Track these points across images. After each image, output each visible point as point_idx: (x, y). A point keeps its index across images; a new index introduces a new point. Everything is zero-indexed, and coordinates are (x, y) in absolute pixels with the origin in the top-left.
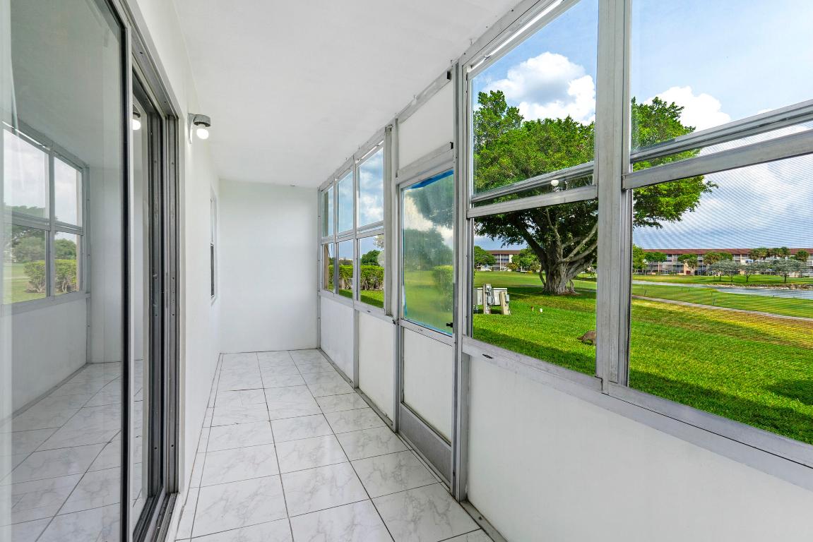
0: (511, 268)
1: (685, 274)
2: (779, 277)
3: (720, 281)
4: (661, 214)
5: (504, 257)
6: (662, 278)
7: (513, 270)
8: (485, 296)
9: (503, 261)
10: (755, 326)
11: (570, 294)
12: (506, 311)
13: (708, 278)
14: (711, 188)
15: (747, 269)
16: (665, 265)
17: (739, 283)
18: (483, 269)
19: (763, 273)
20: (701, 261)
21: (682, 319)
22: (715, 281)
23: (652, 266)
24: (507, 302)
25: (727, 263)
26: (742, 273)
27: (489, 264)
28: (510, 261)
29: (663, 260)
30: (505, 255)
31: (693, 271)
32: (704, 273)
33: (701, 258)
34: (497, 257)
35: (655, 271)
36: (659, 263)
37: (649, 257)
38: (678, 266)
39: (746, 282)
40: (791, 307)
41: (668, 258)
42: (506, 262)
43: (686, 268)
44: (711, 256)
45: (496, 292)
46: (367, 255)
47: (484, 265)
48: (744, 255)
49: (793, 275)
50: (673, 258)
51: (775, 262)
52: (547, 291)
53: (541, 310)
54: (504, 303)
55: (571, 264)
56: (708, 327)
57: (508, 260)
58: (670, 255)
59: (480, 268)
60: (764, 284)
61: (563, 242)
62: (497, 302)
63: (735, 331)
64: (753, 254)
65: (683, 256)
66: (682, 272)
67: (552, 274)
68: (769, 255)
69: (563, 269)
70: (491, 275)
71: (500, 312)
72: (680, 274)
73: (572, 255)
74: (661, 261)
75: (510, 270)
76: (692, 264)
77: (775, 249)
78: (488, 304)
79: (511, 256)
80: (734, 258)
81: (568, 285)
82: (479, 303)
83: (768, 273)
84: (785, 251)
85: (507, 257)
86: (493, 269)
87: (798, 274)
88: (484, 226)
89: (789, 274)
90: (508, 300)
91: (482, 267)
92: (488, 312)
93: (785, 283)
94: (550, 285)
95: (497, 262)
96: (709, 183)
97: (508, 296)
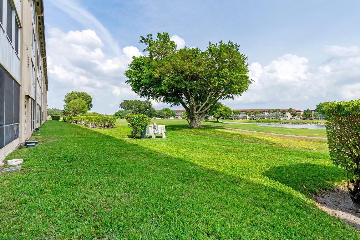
0: (182, 117)
1: (247, 119)
2: (277, 120)
3: (258, 121)
4: (233, 93)
5: (180, 113)
6: (239, 121)
7: (183, 119)
8: (153, 129)
9: (179, 115)
10: (267, 139)
11: (199, 128)
12: (164, 136)
13: (255, 120)
14: (252, 82)
15: (267, 117)
16: (240, 116)
17: (265, 122)
18: (171, 118)
19: (272, 118)
20: (252, 114)
21: (241, 137)
22: (257, 122)
23: (236, 116)
24: (164, 132)
25: (261, 115)
26: (266, 118)
27: (173, 116)
28: (182, 115)
29: (240, 114)
30: (180, 112)
31: (250, 118)
32: (253, 119)
33: (253, 113)
34: (176, 113)
35: (237, 118)
36: (238, 115)
37: (235, 112)
38: (245, 116)
39: (267, 122)
40: (281, 130)
41: (241, 113)
42: (180, 115)
43: (248, 117)
44: (256, 112)
45: (159, 128)
46: (118, 112)
47: (171, 116)
48: (267, 112)
49: (282, 119)
50: (243, 113)
51: (276, 114)
52: (190, 127)
53: (183, 135)
54: (163, 133)
55: (200, 114)
56: (250, 140)
57: (181, 114)
58: (242, 112)
59: (169, 118)
60: (272, 122)
61: (196, 105)
62: (160, 132)
63: (260, 141)
64: (269, 111)
65: (246, 112)
66: (246, 118)
67: (192, 119)
68: (274, 112)
69: (196, 116)
70: (174, 120)
71: (161, 137)
72: (246, 119)
73: (199, 110)
74: (239, 114)
75: (182, 119)
76: (250, 115)
77: (276, 110)
78: (155, 134)
79: (182, 113)
80: (263, 113)
81: (199, 124)
82: (150, 133)
83: (274, 118)
84: (279, 110)
85: (181, 113)
86: (175, 118)
87: (283, 119)
88: (164, 98)
89: (281, 119)
90: (165, 131)
91: (170, 117)
92: (155, 138)
93: (279, 122)
94: (191, 124)
95: (177, 115)
96: (251, 80)
97: (165, 129)
